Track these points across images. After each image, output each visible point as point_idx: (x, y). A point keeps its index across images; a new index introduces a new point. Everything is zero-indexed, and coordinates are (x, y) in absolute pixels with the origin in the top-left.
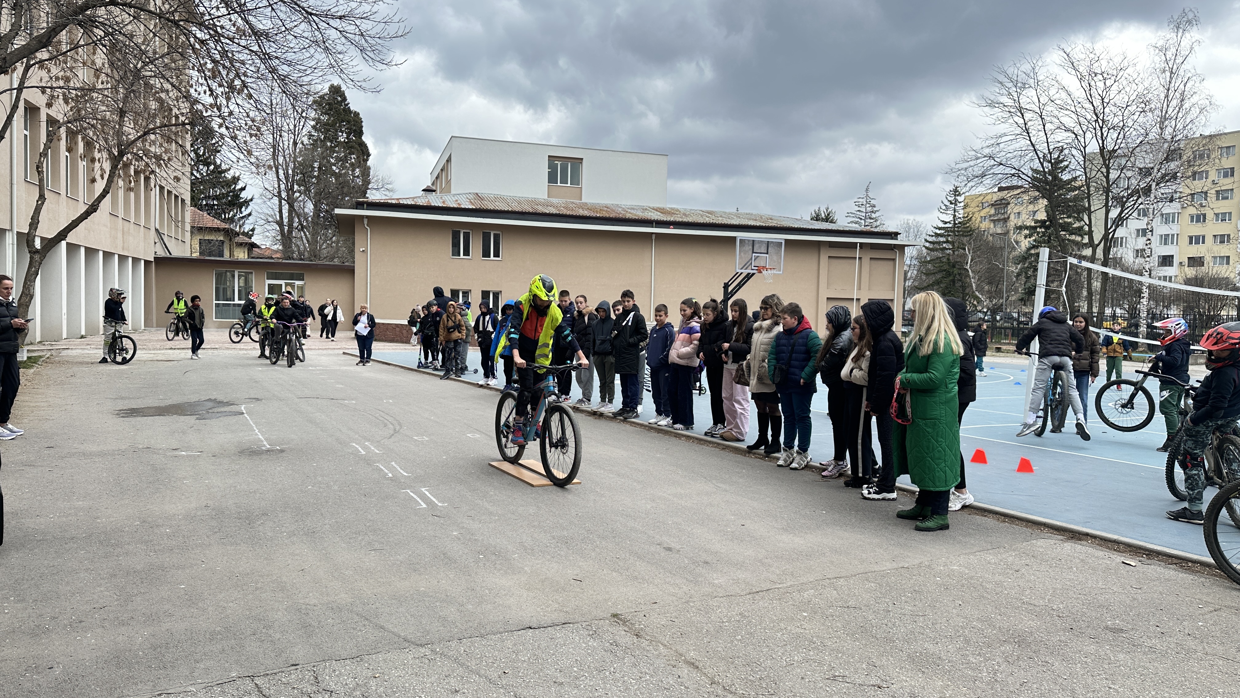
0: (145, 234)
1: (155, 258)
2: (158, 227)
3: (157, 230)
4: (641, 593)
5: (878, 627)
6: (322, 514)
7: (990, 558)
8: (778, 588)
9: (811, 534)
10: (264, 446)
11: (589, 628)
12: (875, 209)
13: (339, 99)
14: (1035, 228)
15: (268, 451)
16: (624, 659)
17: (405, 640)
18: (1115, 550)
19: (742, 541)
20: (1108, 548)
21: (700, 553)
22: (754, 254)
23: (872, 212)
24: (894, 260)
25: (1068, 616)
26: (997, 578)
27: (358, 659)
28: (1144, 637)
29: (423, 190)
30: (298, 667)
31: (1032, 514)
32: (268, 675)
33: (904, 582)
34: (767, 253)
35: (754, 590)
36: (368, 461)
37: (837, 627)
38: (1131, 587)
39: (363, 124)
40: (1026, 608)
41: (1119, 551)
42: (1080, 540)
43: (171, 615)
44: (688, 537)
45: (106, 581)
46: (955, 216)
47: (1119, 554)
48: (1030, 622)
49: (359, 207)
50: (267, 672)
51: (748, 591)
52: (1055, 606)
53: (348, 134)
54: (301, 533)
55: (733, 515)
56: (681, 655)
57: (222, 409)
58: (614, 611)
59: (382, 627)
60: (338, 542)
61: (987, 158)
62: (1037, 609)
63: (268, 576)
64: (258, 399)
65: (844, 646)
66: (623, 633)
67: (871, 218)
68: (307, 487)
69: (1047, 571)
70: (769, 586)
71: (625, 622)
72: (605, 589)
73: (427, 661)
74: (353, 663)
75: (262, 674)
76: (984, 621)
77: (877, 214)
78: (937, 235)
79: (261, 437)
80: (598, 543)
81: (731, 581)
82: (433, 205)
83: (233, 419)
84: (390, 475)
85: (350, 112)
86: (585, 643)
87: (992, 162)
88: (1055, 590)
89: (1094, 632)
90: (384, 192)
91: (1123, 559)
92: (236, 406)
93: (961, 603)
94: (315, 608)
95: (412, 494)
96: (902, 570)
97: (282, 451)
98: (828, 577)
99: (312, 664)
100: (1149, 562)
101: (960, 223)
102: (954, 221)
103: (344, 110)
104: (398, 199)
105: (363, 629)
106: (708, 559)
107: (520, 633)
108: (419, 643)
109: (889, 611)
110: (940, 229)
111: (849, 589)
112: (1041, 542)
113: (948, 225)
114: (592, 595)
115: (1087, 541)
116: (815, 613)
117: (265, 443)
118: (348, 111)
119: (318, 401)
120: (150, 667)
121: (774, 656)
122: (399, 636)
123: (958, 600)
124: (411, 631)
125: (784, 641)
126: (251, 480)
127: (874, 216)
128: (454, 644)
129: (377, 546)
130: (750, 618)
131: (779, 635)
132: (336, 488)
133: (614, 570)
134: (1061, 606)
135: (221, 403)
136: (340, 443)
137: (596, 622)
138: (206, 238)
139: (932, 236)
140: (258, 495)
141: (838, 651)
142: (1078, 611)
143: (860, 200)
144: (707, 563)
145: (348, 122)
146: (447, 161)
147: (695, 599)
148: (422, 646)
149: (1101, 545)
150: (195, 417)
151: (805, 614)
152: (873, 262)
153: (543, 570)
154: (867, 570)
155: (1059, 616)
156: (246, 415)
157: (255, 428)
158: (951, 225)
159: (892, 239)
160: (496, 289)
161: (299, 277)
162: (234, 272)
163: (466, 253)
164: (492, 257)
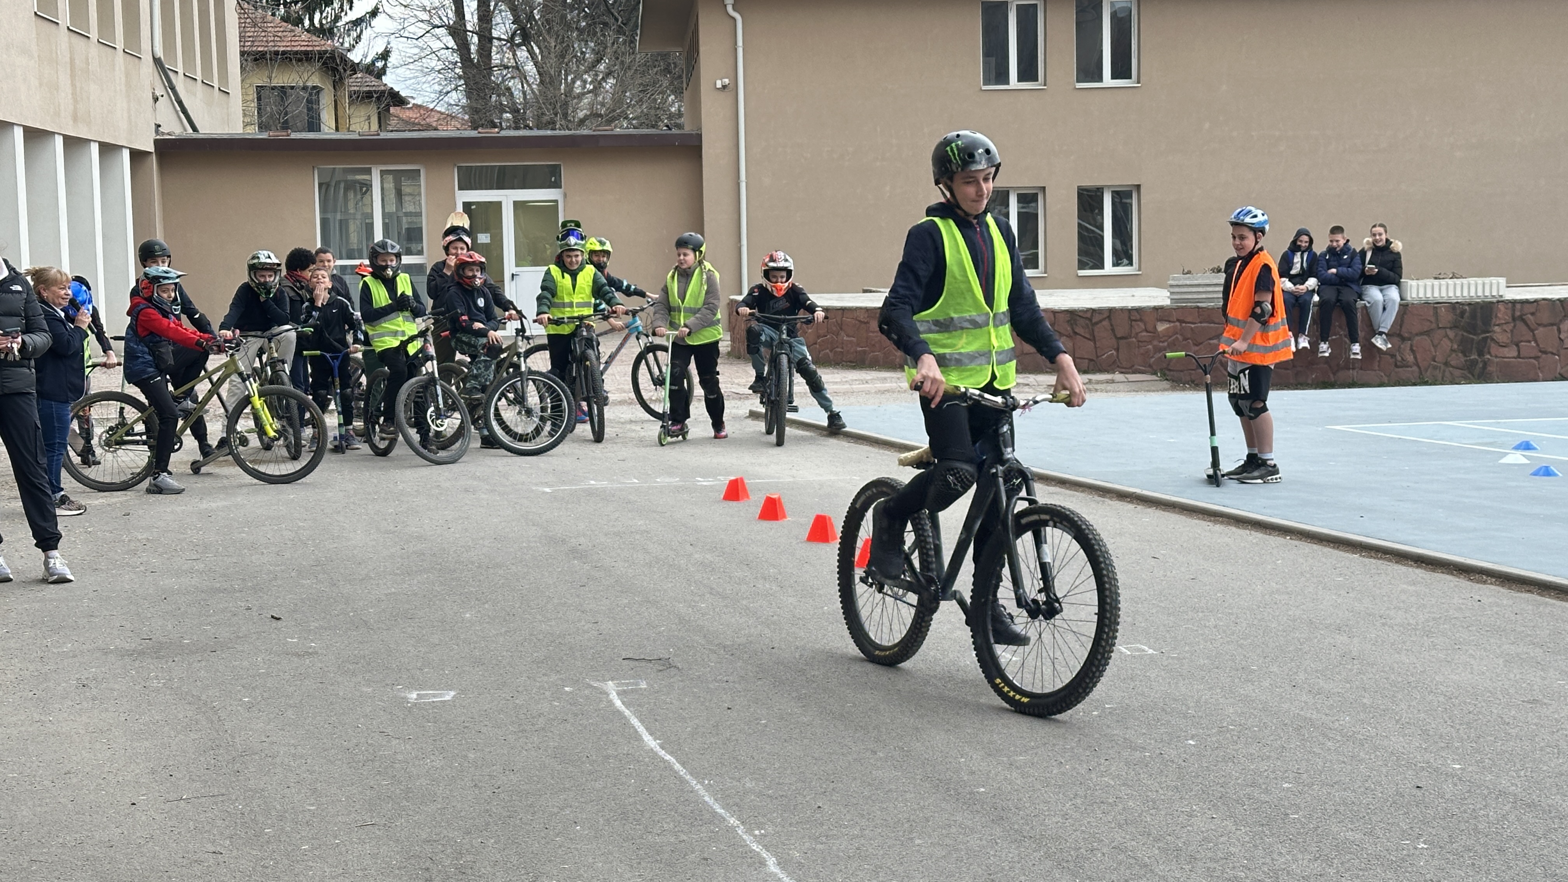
0: (127, 75)
1: (156, 142)
2: (159, 53)
138: (277, 82)
160: (1123, 180)
161: (551, 179)
162: (368, 171)
163: (1028, 72)
164: (1107, 80)
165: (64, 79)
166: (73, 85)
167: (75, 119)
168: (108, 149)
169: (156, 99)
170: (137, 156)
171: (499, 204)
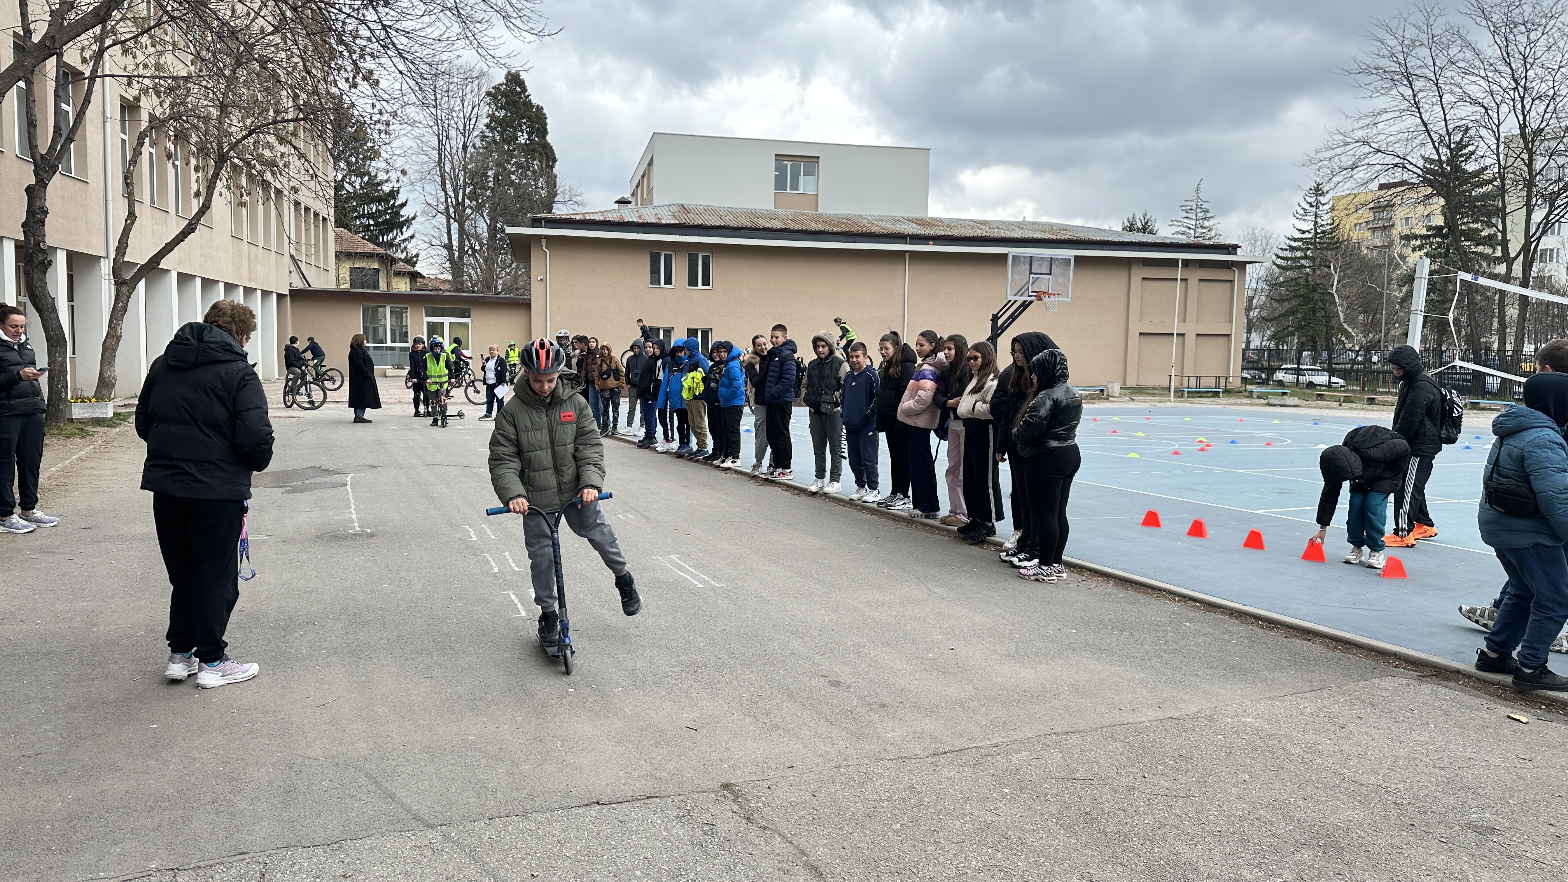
0: (277, 261)
1: (290, 290)
2: (293, 252)
3: (292, 256)
4: (776, 751)
5: (1111, 815)
6: (384, 624)
7: (1306, 705)
8: (977, 748)
9: (1047, 663)
10: (354, 528)
11: (683, 805)
12: (1208, 215)
13: (518, 89)
14: (1428, 237)
15: (356, 535)
16: (715, 858)
17: (416, 818)
18: (1498, 696)
19: (944, 673)
20: (1488, 693)
21: (879, 691)
22: (1032, 276)
23: (1205, 219)
24: (1231, 281)
25: (1409, 804)
26: (1310, 738)
27: (336, 846)
28: (1529, 843)
29: (616, 202)
30: (246, 856)
31: (1376, 639)
32: (199, 867)
33: (1167, 741)
34: (1050, 274)
35: (941, 750)
36: (475, 550)
37: (1050, 812)
38: (1517, 756)
39: (548, 121)
40: (1346, 789)
41: (1505, 699)
42: (1447, 679)
43: (118, 769)
44: (869, 665)
45: (60, 716)
46: (1316, 223)
47: (1505, 702)
48: (1350, 812)
49: (535, 224)
50: (199, 864)
51: (931, 752)
52: (1393, 786)
53: (530, 134)
54: (345, 651)
55: (943, 634)
56: (804, 853)
57: (323, 480)
58: (725, 779)
59: (392, 796)
60: (388, 664)
61: (1359, 144)
62: (1364, 790)
63: (274, 712)
64: (372, 467)
65: (1052, 845)
66: (730, 814)
67: (1202, 227)
68: (381, 585)
69: (1389, 729)
70: (965, 744)
71: (737, 796)
72: (727, 743)
73: (429, 853)
74: (326, 852)
75: (192, 866)
76: (1276, 809)
77: (1212, 222)
78: (1292, 249)
79: (354, 516)
80: (739, 672)
81: (911, 735)
82: (626, 220)
83: (328, 493)
84: (496, 570)
85: (532, 106)
86: (667, 830)
87: (1367, 149)
88: (1396, 758)
89: (1448, 831)
90: (572, 207)
91: (1508, 711)
92: (342, 476)
93: (1246, 777)
94: (315, 763)
95: (513, 597)
96: (1169, 722)
97: (372, 535)
98: (1056, 731)
99: (267, 853)
100: (1549, 716)
101: (1323, 232)
102: (1316, 230)
103: (524, 103)
104: (583, 214)
105: (364, 797)
106: (887, 700)
107: (580, 810)
108: (432, 822)
109: (1134, 789)
110: (1295, 240)
111: (1082, 751)
112: (1387, 682)
113: (1305, 236)
114: (706, 752)
115: (1457, 681)
116: (1022, 789)
117: (356, 524)
118: (529, 105)
119: (447, 468)
120: (49, 849)
121: (941, 859)
122: (409, 811)
123: (1244, 772)
124: (428, 803)
125: (963, 834)
126: (314, 574)
127: (1206, 224)
128: (477, 826)
129: (437, 671)
130: (922, 795)
131: (958, 823)
132: (419, 587)
133: (749, 714)
134: (1401, 786)
135: (326, 471)
136: (451, 526)
137: (696, 796)
138: (357, 266)
139: (1286, 250)
140: (314, 595)
141: (1041, 854)
142: (1427, 795)
143: (1188, 203)
144: (884, 706)
145: (530, 119)
146: (649, 165)
147: (851, 763)
148: (434, 827)
149: (1477, 689)
150: (284, 489)
151: (1006, 791)
152: (1203, 284)
153: (650, 712)
154: (1116, 722)
155: (1396, 804)
156: (348, 487)
157: (352, 505)
158: (1310, 236)
159: (1229, 254)
160: (706, 326)
161: (464, 314)
162: (385, 307)
163: (668, 281)
164: (700, 286)
165: (245, 262)
166: (249, 265)
167: (250, 279)
168: (266, 294)
169: (290, 272)
170: (280, 297)
171: (442, 323)
